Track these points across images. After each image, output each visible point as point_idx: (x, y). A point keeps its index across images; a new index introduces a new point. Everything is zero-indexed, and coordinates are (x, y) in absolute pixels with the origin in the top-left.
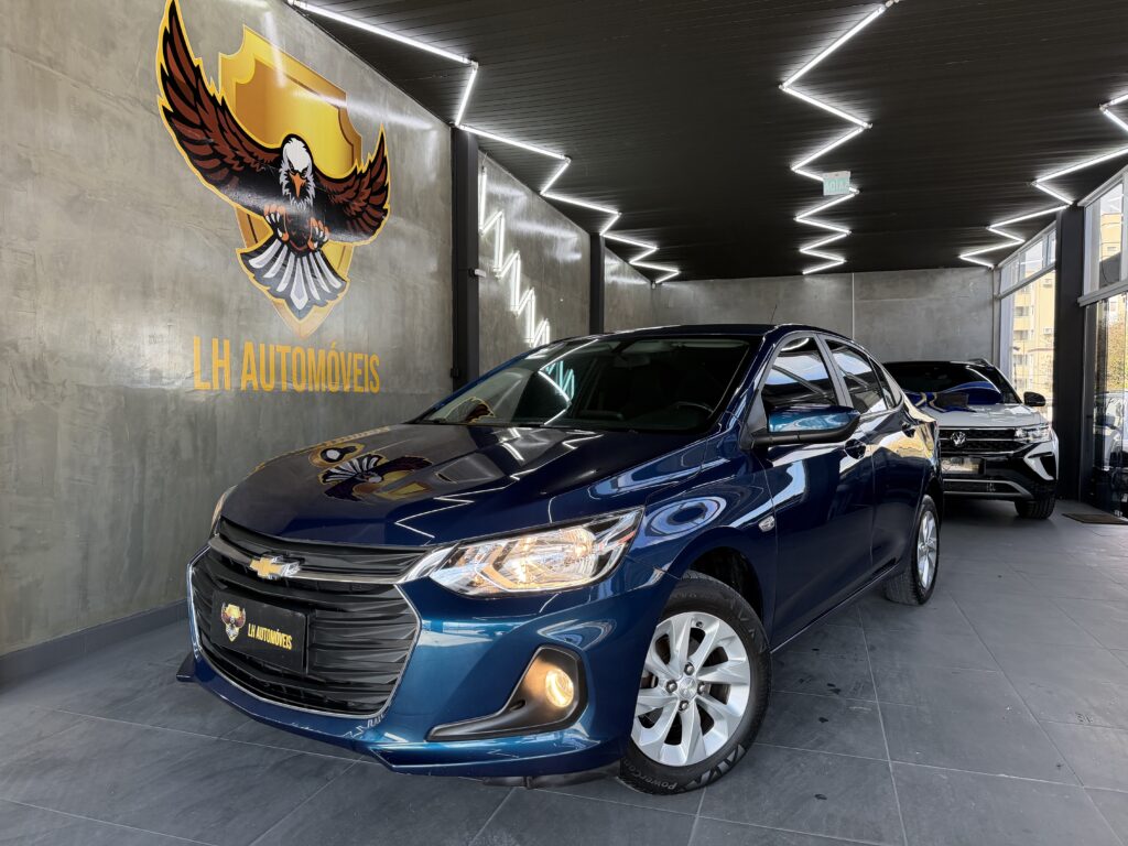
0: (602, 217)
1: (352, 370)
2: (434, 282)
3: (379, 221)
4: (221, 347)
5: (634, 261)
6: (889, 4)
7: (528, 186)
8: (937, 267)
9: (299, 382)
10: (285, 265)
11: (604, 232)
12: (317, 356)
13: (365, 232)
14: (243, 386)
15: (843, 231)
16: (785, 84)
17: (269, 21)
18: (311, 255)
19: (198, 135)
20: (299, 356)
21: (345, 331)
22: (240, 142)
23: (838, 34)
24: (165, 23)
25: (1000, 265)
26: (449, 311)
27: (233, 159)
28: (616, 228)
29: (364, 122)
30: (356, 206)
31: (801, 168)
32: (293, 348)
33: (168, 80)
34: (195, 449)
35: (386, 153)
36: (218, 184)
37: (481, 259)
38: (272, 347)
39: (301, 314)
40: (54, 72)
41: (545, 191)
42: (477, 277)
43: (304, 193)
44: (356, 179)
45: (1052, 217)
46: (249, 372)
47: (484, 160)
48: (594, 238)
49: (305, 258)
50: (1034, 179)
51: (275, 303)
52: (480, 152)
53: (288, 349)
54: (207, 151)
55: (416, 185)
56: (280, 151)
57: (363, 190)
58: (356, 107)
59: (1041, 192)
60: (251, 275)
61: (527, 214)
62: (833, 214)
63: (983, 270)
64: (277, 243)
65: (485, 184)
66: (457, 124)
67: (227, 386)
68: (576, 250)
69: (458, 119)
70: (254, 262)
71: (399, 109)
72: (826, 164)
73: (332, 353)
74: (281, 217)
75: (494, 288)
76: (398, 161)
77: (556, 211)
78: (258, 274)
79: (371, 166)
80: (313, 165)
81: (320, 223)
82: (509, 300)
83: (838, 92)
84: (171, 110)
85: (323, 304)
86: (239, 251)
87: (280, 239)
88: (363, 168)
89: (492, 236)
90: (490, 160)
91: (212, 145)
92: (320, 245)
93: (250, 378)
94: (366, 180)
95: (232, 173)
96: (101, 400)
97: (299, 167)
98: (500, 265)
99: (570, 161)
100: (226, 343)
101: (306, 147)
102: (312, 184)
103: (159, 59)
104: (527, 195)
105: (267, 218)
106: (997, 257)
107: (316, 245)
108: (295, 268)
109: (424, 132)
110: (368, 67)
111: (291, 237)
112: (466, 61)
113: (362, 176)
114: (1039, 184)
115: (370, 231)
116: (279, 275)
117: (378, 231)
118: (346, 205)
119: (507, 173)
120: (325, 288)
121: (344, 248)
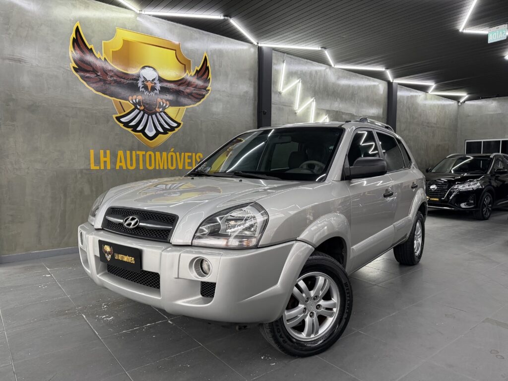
1: (184, 160)
3: (203, 96)
4: (105, 153)
5: (430, 91)
7: (323, 64)
9: (150, 165)
10: (142, 118)
11: (391, 79)
14: (118, 168)
18: (158, 114)
20: (150, 156)
24: (74, 35)
27: (111, 81)
29: (193, 53)
30: (187, 91)
34: (92, 191)
35: (208, 65)
38: (134, 153)
39: (151, 138)
41: (333, 66)
43: (153, 89)
46: (121, 162)
49: (154, 116)
51: (136, 135)
53: (144, 152)
54: (97, 80)
56: (139, 74)
57: (192, 83)
60: (121, 125)
64: (136, 111)
66: (256, 44)
67: (109, 167)
69: (254, 42)
70: (123, 120)
71: (218, 42)
73: (171, 153)
74: (139, 100)
76: (216, 67)
78: (126, 124)
79: (197, 71)
80: (159, 77)
81: (164, 100)
84: (77, 67)
86: (114, 116)
87: (138, 109)
88: (193, 73)
90: (290, 56)
92: (164, 108)
93: (121, 164)
96: (45, 174)
97: (149, 78)
98: (297, 106)
100: (108, 152)
101: (154, 69)
102: (158, 85)
103: (71, 50)
105: (131, 101)
107: (161, 110)
108: (148, 120)
111: (145, 108)
116: (138, 124)
117: (202, 100)
119: (306, 60)
120: (167, 127)
121: (179, 109)
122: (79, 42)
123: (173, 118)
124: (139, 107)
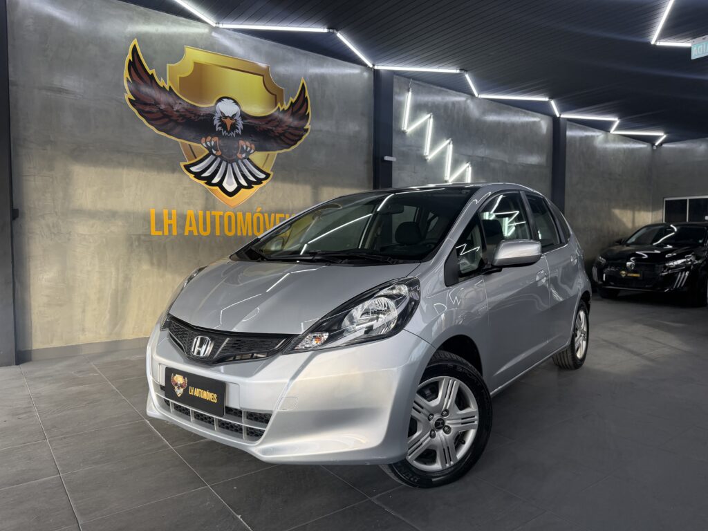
4: (170, 214)
5: (613, 131)
9: (230, 230)
10: (219, 167)
11: (558, 114)
12: (245, 216)
13: (288, 144)
14: (186, 233)
18: (240, 162)
19: (153, 109)
20: (230, 217)
24: (129, 57)
27: (178, 117)
29: (284, 79)
30: (279, 129)
32: (225, 212)
33: (131, 85)
35: (307, 95)
36: (167, 131)
38: (208, 213)
39: (231, 194)
41: (476, 95)
43: (234, 127)
44: (279, 114)
46: (191, 225)
47: (410, 83)
48: (556, 121)
49: (235, 164)
51: (211, 189)
56: (214, 107)
57: (285, 120)
60: (192, 176)
64: (211, 158)
65: (408, 100)
66: (371, 66)
67: (175, 233)
69: (368, 63)
70: (193, 169)
73: (258, 215)
74: (215, 143)
76: (317, 98)
78: (198, 175)
79: (292, 104)
80: (241, 111)
81: (248, 143)
84: (134, 99)
85: (249, 187)
86: (182, 164)
87: (214, 155)
88: (286, 107)
90: (418, 82)
91: (162, 112)
93: (191, 229)
94: (289, 113)
95: (177, 124)
96: (92, 241)
97: (229, 113)
98: (429, 151)
100: (174, 212)
101: (235, 102)
102: (240, 122)
103: (126, 75)
104: (468, 98)
105: (204, 144)
107: (244, 155)
108: (226, 169)
111: (222, 154)
113: (284, 111)
115: (293, 140)
116: (214, 174)
117: (299, 143)
121: (268, 155)
122: (136, 66)
123: (260, 166)
124: (214, 152)
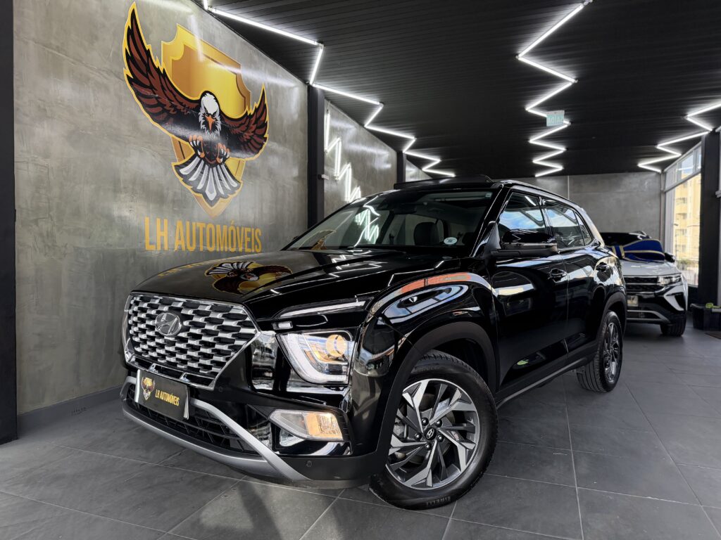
0: (403, 141)
1: (244, 238)
2: (296, 183)
3: (262, 144)
5: (425, 169)
6: (586, 3)
7: (357, 122)
8: (622, 171)
9: (211, 245)
10: (202, 173)
11: (406, 151)
12: (222, 229)
13: (253, 152)
15: (561, 149)
16: (520, 55)
17: (193, 21)
18: (218, 166)
19: (149, 93)
20: (211, 229)
21: (240, 213)
22: (175, 96)
23: (554, 23)
24: (128, 23)
25: (665, 170)
26: (305, 202)
28: (413, 148)
29: (251, 83)
30: (247, 135)
31: (531, 109)
32: (207, 224)
33: (130, 58)
35: (266, 102)
36: (160, 123)
37: (325, 168)
38: (194, 224)
39: (211, 203)
40: (60, 54)
41: (367, 125)
42: (323, 179)
43: (214, 128)
44: (247, 119)
45: (698, 140)
46: (180, 239)
47: (328, 106)
48: (400, 154)
49: (215, 168)
50: (685, 115)
51: (197, 197)
52: (325, 101)
53: (204, 225)
54: (154, 102)
55: (285, 122)
56: (199, 101)
57: (251, 125)
58: (247, 74)
59: (691, 123)
60: (181, 179)
61: (356, 140)
62: (553, 138)
63: (654, 174)
64: (197, 159)
65: (328, 121)
66: (311, 83)
67: (166, 248)
68: (388, 162)
69: (312, 79)
70: (183, 171)
71: (274, 75)
72: (548, 106)
73: (231, 228)
74: (200, 143)
75: (334, 186)
76: (273, 107)
77: (375, 137)
78: (185, 178)
79: (257, 110)
81: (224, 146)
82: (344, 194)
83: (554, 60)
84: (132, 77)
85: (226, 197)
86: (173, 164)
87: (199, 156)
88: (251, 112)
89: (333, 153)
90: (332, 105)
91: (157, 98)
92: (224, 161)
93: (180, 243)
94: (253, 119)
95: (170, 116)
96: (88, 256)
97: (211, 111)
98: (338, 172)
99: (382, 105)
100: (166, 221)
101: (216, 99)
102: (219, 122)
103: (125, 45)
104: (356, 127)
105: (191, 143)
106: (664, 165)
107: (222, 160)
108: (208, 175)
109: (290, 88)
110: (254, 48)
111: (206, 155)
112: (315, 43)
113: (251, 116)
114: (690, 117)
115: (255, 151)
116: (199, 179)
117: (261, 151)
118: (240, 135)
119: (343, 113)
120: (227, 187)
121: (239, 161)
122: (134, 34)
123: (233, 173)
124: (199, 153)
